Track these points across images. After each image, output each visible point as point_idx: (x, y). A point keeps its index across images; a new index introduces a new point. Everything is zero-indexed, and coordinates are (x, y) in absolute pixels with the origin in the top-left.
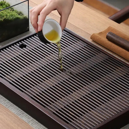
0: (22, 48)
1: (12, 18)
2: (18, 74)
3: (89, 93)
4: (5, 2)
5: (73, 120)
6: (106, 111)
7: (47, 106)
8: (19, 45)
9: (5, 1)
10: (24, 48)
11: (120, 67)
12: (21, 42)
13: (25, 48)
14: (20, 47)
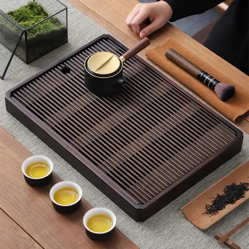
0: (64, 73)
1: (46, 32)
2: (62, 115)
3: (150, 143)
4: (36, 3)
5: (132, 184)
6: (170, 171)
7: (99, 164)
8: (61, 68)
9: (36, 1)
10: (67, 74)
11: (187, 103)
12: (63, 64)
13: (69, 72)
14: (62, 72)
